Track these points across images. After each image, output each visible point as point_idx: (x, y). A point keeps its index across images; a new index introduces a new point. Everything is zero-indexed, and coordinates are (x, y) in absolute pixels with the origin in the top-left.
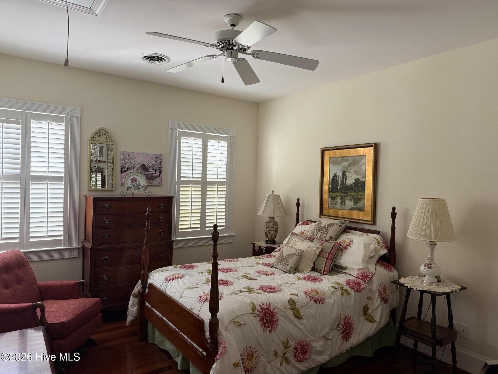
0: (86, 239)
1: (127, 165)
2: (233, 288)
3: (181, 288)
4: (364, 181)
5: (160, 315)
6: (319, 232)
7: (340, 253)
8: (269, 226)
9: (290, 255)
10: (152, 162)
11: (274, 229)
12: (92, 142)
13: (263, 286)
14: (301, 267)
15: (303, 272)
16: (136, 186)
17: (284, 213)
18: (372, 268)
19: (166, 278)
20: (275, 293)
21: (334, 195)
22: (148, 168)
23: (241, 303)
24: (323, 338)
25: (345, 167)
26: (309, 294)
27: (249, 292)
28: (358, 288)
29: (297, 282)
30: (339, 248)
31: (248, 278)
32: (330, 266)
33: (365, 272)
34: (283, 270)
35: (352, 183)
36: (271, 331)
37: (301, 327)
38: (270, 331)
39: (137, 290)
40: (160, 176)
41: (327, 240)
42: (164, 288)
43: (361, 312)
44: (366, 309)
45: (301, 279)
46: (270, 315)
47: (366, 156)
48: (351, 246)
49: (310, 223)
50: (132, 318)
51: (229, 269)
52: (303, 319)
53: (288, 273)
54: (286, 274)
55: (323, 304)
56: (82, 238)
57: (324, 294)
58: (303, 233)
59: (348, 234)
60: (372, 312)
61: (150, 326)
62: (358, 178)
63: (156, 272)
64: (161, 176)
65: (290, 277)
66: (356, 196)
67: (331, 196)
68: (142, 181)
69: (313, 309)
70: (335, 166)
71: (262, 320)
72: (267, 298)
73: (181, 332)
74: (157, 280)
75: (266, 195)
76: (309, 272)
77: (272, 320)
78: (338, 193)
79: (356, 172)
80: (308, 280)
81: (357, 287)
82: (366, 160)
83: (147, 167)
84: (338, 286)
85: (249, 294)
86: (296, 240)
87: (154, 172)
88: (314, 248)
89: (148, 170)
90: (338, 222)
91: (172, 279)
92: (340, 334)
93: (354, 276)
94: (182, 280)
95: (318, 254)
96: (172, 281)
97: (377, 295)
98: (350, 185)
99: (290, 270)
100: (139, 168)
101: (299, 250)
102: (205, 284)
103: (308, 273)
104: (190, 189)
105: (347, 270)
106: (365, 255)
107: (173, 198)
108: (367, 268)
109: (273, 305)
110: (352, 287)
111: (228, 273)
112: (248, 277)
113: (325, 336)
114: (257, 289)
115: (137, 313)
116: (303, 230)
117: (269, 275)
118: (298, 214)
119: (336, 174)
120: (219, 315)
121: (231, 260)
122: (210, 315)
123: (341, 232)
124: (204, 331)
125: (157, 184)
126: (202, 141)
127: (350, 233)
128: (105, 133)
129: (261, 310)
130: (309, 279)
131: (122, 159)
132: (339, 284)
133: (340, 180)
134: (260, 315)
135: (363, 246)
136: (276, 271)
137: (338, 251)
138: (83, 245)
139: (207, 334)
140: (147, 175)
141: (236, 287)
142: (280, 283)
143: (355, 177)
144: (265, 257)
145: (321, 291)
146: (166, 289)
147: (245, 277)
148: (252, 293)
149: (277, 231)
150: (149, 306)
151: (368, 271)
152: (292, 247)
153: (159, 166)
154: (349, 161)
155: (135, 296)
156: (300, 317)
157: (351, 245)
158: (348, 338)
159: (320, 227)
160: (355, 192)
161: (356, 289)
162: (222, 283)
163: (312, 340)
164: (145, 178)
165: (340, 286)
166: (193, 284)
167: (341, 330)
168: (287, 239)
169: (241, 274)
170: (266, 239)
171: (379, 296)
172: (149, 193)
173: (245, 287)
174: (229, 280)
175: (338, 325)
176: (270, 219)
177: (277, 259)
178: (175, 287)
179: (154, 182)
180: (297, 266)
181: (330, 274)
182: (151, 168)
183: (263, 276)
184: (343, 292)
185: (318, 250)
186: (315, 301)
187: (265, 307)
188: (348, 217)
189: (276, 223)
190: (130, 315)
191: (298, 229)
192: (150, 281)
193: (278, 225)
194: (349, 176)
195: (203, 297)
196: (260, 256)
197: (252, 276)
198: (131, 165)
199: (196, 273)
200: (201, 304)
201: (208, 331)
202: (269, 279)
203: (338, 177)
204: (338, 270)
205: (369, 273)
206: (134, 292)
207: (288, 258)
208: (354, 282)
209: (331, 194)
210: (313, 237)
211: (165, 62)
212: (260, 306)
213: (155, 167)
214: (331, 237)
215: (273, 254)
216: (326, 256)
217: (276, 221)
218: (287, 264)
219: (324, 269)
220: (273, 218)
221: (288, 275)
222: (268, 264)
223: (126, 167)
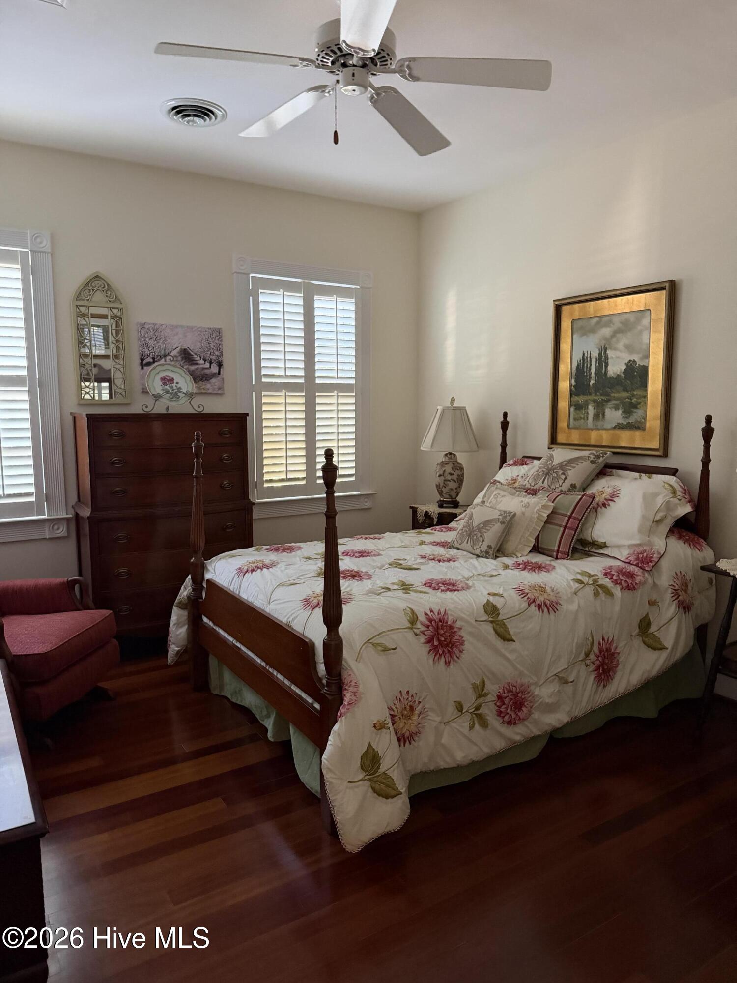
0: (81, 499)
1: (152, 351)
2: (371, 584)
3: (268, 586)
4: (646, 365)
5: (231, 639)
6: (549, 475)
7: (593, 515)
8: (444, 471)
9: (487, 523)
10: (203, 344)
11: (455, 477)
12: (79, 303)
13: (432, 580)
14: (510, 546)
15: (514, 556)
16: (171, 393)
17: (475, 443)
18: (659, 543)
19: (240, 568)
20: (456, 592)
21: (581, 399)
22: (195, 356)
23: (388, 610)
24: (555, 679)
25: (606, 339)
26: (527, 594)
27: (404, 591)
28: (630, 582)
29: (501, 572)
30: (590, 504)
31: (401, 566)
32: (572, 541)
33: (645, 551)
34: (473, 552)
35: (620, 372)
36: (449, 662)
37: (511, 657)
38: (447, 663)
39: (185, 594)
40: (219, 373)
41: (565, 491)
42: (236, 587)
43: (635, 630)
44: (645, 624)
45: (510, 567)
46: (446, 632)
47: (652, 311)
48: (614, 501)
49: (528, 461)
50: (177, 649)
51: (365, 552)
52: (513, 641)
53: (483, 557)
54: (479, 560)
55: (555, 612)
56: (73, 498)
57: (557, 594)
58: (515, 481)
59: (608, 478)
60: (658, 630)
61: (213, 662)
62: (632, 359)
63: (220, 559)
64: (223, 375)
65: (488, 563)
66: (629, 399)
67: (574, 402)
68: (184, 382)
69: (535, 620)
70: (585, 337)
71: (429, 641)
72: (440, 601)
73: (271, 668)
74: (222, 573)
75: (439, 408)
76: (526, 556)
77: (450, 642)
78: (590, 394)
79: (629, 348)
80: (524, 569)
81: (627, 580)
82: (651, 321)
83: (193, 355)
84: (587, 579)
85: (404, 593)
86: (499, 494)
87: (207, 365)
88: (537, 508)
89: (195, 362)
90: (589, 454)
91: (250, 569)
92: (591, 672)
93: (622, 560)
94: (271, 572)
95: (545, 519)
96: (252, 573)
97: (668, 596)
98: (615, 377)
99: (487, 552)
100: (176, 356)
101: (505, 512)
102: (316, 578)
103: (524, 556)
104: (282, 400)
105: (605, 548)
106: (644, 517)
107: (247, 417)
108: (650, 544)
109: (453, 614)
110: (616, 580)
111: (361, 558)
112: (401, 564)
113: (560, 675)
114: (420, 585)
115: (188, 637)
116: (515, 474)
117: (444, 561)
118: (504, 446)
119: (586, 355)
120: (342, 629)
121: (367, 536)
122: (324, 629)
123: (596, 474)
124: (315, 663)
125: (214, 390)
126: (302, 298)
127: (612, 477)
128: (103, 285)
129: (427, 623)
130: (525, 566)
131: (141, 338)
132: (590, 576)
133: (595, 366)
134: (426, 633)
135: (641, 500)
136: (460, 554)
137: (588, 511)
138: (76, 512)
139: (321, 668)
140: (193, 371)
141: (378, 582)
142: (467, 574)
143: (627, 357)
144: (437, 530)
145: (551, 588)
146: (240, 588)
147: (396, 564)
148: (410, 592)
149: (461, 481)
150: (209, 623)
151: (652, 549)
152: (491, 507)
153: (217, 353)
154: (613, 324)
155: (182, 606)
156: (508, 637)
157: (615, 499)
158: (608, 680)
159: (550, 467)
160: (625, 390)
161: (624, 585)
162: (349, 576)
163: (534, 682)
164: (189, 378)
165: (591, 579)
166: (293, 578)
167: (594, 664)
168: (481, 495)
169: (387, 560)
170: (438, 498)
171: (674, 598)
172: (199, 407)
173: (396, 581)
174: (364, 571)
175: (587, 655)
176: (446, 458)
177: (460, 532)
178: (256, 584)
179: (208, 386)
180: (501, 545)
181: (571, 557)
182: (201, 358)
183: (432, 563)
184: (597, 590)
185: (545, 511)
186: (539, 607)
187: (436, 617)
188: (610, 445)
189: (459, 465)
190: (174, 644)
191: (505, 474)
192: (209, 576)
193: (463, 469)
194: (614, 356)
195: (311, 600)
196: (428, 530)
197: (410, 563)
198: (160, 352)
199: (298, 559)
200: (307, 613)
201: (322, 663)
202: (444, 569)
203: (591, 361)
204: (587, 549)
205: (652, 552)
206: (178, 597)
207: (484, 529)
208: (621, 572)
209: (575, 398)
210: (536, 487)
211: (216, 119)
212: (426, 614)
213: (208, 355)
214: (573, 486)
215: (452, 525)
216: (563, 522)
217: (458, 461)
218: (481, 539)
219: (559, 547)
220: (452, 456)
221: (482, 561)
222: (443, 542)
223: (151, 356)
